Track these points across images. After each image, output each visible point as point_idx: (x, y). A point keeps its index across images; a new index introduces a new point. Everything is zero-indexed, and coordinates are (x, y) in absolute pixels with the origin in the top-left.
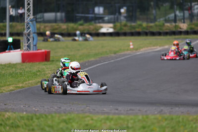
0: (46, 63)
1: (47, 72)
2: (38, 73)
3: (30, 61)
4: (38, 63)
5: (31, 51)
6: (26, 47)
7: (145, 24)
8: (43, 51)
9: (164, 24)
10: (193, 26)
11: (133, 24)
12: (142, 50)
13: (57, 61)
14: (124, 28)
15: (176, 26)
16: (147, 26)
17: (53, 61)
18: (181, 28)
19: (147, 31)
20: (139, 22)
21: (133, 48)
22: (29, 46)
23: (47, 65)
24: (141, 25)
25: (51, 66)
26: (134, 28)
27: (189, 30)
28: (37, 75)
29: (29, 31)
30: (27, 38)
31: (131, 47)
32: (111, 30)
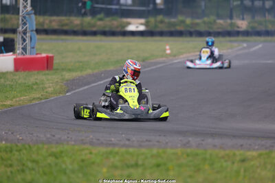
0: (47, 72)
1: (47, 86)
2: (35, 87)
3: (24, 70)
4: (36, 72)
5: (28, 56)
6: (21, 50)
7: (188, 21)
8: (44, 55)
9: (215, 21)
10: (256, 25)
11: (173, 20)
12: (181, 56)
13: (63, 70)
14: (160, 25)
15: (231, 25)
16: (192, 24)
17: (57, 69)
18: (238, 27)
19: (192, 30)
20: (181, 18)
21: (169, 54)
22: (24, 49)
23: (48, 74)
24: (183, 22)
25: (54, 77)
26: (174, 25)
27: (250, 30)
28: (32, 88)
29: (25, 28)
30: (22, 37)
31: (168, 52)
32: (142, 28)
